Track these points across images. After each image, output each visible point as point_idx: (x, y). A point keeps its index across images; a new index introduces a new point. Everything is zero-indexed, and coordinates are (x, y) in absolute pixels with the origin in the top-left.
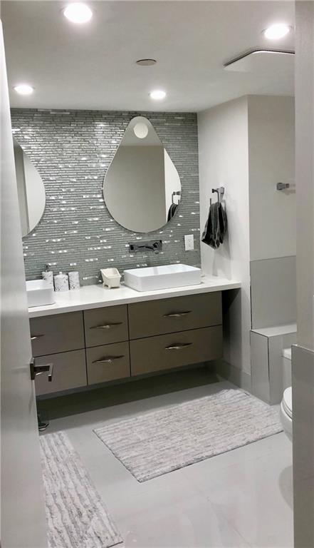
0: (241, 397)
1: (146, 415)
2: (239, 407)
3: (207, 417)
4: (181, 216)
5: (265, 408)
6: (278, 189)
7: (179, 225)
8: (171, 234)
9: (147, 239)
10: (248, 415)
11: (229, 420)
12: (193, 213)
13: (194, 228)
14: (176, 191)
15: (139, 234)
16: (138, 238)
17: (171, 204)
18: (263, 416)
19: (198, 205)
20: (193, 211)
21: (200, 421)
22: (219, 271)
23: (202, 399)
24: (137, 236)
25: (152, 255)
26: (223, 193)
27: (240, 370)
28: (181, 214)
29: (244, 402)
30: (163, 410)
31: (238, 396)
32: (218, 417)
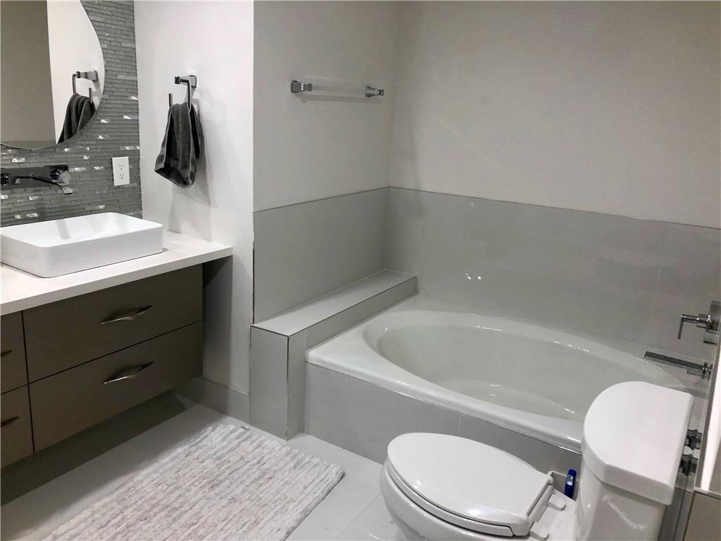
0: (238, 437)
1: (74, 522)
2: (242, 458)
3: (196, 494)
4: (103, 121)
5: (285, 450)
6: (292, 91)
7: (101, 137)
8: (87, 153)
9: (36, 163)
10: (264, 474)
11: (238, 491)
12: (126, 117)
13: (129, 145)
14: (82, 71)
15: (19, 151)
16: (15, 160)
17: (72, 94)
18: (288, 467)
19: (136, 103)
20: (127, 114)
21: (187, 507)
22: (184, 225)
23: (174, 454)
24: (15, 156)
25: (48, 195)
26: (194, 87)
27: (227, 387)
28: (103, 117)
29: (248, 446)
30: (106, 500)
31: (234, 435)
32: (217, 490)
